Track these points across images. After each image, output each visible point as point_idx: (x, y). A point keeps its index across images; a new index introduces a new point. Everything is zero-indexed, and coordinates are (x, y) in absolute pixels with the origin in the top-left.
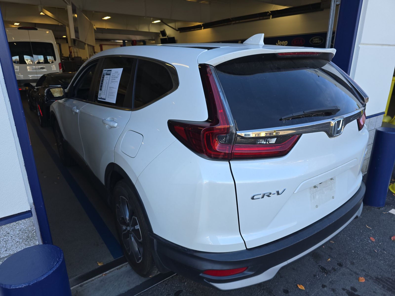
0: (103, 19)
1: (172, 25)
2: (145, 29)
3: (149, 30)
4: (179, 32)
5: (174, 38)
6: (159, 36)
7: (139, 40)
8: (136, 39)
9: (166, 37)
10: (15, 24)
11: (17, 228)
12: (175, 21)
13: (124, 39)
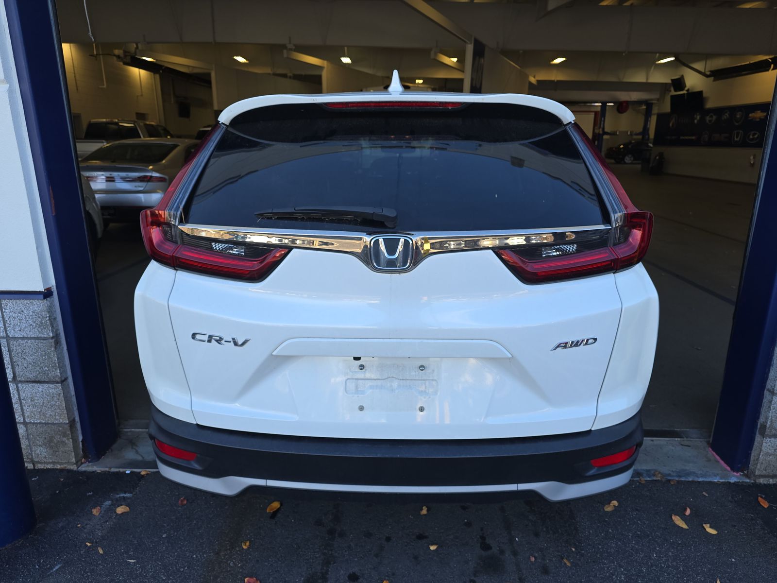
0: (552, 63)
1: (699, 66)
2: (639, 78)
3: (647, 79)
4: (712, 78)
5: (701, 93)
6: (670, 91)
7: (636, 100)
8: (629, 100)
9: (684, 92)
10: (418, 81)
11: (31, 308)
12: (705, 56)
13: (604, 99)
